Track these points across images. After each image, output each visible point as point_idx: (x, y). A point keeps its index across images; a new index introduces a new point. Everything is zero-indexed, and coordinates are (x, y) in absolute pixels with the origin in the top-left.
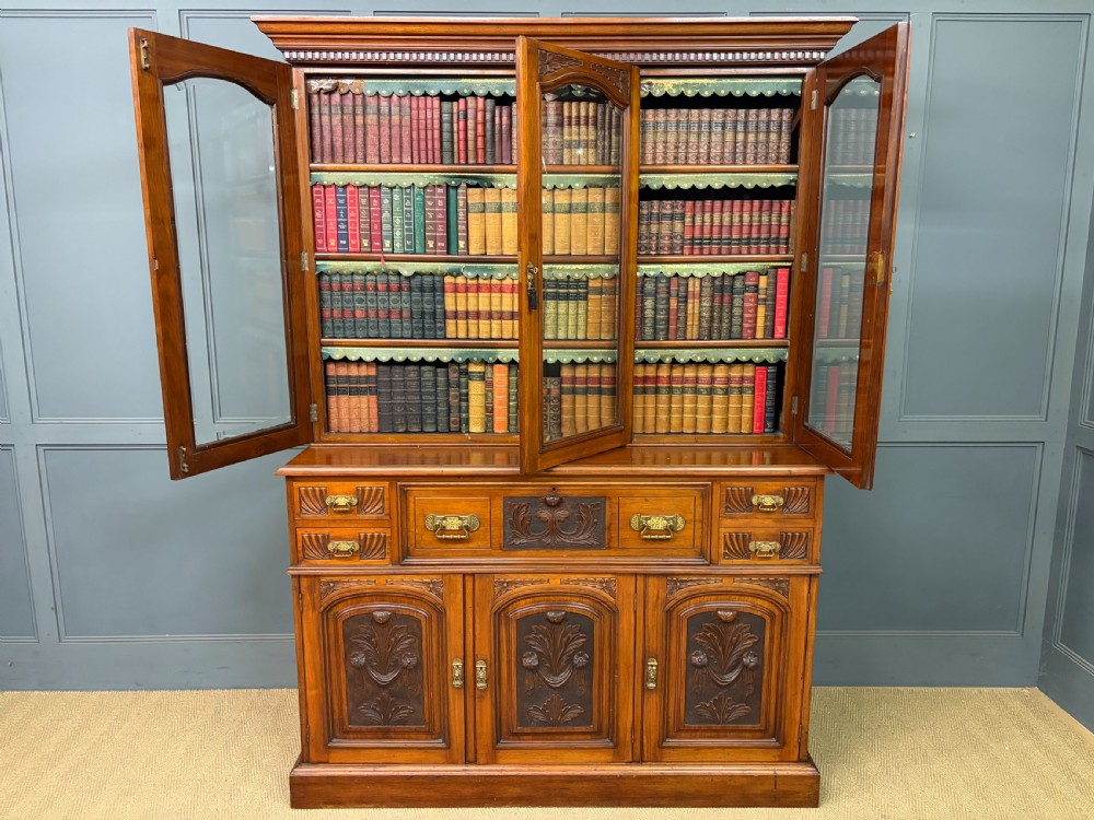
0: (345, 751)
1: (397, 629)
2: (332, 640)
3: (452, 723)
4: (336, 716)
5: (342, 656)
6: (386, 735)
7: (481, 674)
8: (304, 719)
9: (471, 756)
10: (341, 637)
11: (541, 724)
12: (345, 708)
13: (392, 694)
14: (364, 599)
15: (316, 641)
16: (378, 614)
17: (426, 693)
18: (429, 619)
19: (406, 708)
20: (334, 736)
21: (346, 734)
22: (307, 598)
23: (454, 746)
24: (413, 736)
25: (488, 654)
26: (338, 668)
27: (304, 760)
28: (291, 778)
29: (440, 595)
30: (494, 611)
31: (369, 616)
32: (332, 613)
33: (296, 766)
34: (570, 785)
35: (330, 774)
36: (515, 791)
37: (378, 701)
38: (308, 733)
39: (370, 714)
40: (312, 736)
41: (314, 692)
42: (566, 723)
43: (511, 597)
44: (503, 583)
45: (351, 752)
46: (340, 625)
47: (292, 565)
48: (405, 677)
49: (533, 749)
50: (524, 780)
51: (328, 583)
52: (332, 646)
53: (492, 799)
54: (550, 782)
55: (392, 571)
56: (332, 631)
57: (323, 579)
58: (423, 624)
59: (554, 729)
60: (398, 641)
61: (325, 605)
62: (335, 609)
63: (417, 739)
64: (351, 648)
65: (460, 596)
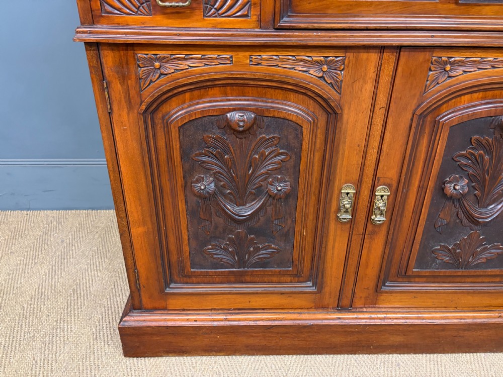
0: (188, 297)
1: (264, 140)
2: (163, 157)
3: (328, 265)
4: (174, 258)
5: (180, 180)
6: (239, 278)
7: (380, 204)
8: (130, 262)
9: (345, 302)
10: (177, 154)
11: (446, 265)
12: (186, 248)
13: (251, 231)
14: (211, 92)
15: (139, 159)
16: (235, 116)
17: (297, 229)
18: (314, 125)
19: (269, 247)
20: (172, 281)
21: (187, 278)
22: (117, 87)
23: (327, 290)
24: (275, 279)
25: (395, 178)
26: (174, 196)
27: (134, 305)
28: (120, 329)
29: (337, 86)
30: (418, 112)
31: (219, 119)
32: (159, 115)
33: (125, 314)
34: (466, 333)
35: (170, 324)
36: (399, 339)
37: (230, 240)
38: (137, 278)
39: (220, 255)
40: (143, 281)
41: (141, 230)
42: (478, 266)
43: (453, 89)
44: (446, 63)
45: (195, 298)
46: (174, 133)
47: (82, 24)
48: (269, 209)
49: (426, 292)
50: (411, 329)
51: (151, 61)
52: (164, 168)
53: (369, 347)
54: (443, 330)
55: (261, 40)
56: (161, 143)
57: (141, 54)
58: (306, 132)
59: (460, 272)
60: (264, 158)
61: (148, 100)
62: (165, 108)
63: (279, 283)
64: (192, 168)
65: (369, 87)
